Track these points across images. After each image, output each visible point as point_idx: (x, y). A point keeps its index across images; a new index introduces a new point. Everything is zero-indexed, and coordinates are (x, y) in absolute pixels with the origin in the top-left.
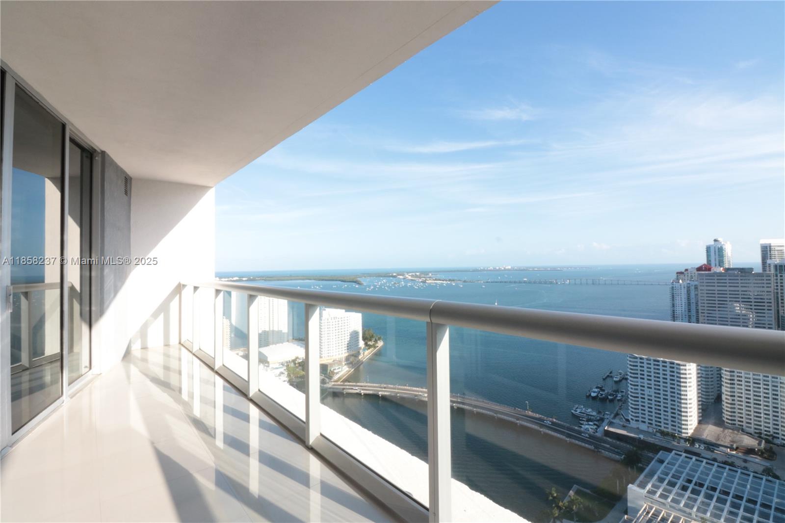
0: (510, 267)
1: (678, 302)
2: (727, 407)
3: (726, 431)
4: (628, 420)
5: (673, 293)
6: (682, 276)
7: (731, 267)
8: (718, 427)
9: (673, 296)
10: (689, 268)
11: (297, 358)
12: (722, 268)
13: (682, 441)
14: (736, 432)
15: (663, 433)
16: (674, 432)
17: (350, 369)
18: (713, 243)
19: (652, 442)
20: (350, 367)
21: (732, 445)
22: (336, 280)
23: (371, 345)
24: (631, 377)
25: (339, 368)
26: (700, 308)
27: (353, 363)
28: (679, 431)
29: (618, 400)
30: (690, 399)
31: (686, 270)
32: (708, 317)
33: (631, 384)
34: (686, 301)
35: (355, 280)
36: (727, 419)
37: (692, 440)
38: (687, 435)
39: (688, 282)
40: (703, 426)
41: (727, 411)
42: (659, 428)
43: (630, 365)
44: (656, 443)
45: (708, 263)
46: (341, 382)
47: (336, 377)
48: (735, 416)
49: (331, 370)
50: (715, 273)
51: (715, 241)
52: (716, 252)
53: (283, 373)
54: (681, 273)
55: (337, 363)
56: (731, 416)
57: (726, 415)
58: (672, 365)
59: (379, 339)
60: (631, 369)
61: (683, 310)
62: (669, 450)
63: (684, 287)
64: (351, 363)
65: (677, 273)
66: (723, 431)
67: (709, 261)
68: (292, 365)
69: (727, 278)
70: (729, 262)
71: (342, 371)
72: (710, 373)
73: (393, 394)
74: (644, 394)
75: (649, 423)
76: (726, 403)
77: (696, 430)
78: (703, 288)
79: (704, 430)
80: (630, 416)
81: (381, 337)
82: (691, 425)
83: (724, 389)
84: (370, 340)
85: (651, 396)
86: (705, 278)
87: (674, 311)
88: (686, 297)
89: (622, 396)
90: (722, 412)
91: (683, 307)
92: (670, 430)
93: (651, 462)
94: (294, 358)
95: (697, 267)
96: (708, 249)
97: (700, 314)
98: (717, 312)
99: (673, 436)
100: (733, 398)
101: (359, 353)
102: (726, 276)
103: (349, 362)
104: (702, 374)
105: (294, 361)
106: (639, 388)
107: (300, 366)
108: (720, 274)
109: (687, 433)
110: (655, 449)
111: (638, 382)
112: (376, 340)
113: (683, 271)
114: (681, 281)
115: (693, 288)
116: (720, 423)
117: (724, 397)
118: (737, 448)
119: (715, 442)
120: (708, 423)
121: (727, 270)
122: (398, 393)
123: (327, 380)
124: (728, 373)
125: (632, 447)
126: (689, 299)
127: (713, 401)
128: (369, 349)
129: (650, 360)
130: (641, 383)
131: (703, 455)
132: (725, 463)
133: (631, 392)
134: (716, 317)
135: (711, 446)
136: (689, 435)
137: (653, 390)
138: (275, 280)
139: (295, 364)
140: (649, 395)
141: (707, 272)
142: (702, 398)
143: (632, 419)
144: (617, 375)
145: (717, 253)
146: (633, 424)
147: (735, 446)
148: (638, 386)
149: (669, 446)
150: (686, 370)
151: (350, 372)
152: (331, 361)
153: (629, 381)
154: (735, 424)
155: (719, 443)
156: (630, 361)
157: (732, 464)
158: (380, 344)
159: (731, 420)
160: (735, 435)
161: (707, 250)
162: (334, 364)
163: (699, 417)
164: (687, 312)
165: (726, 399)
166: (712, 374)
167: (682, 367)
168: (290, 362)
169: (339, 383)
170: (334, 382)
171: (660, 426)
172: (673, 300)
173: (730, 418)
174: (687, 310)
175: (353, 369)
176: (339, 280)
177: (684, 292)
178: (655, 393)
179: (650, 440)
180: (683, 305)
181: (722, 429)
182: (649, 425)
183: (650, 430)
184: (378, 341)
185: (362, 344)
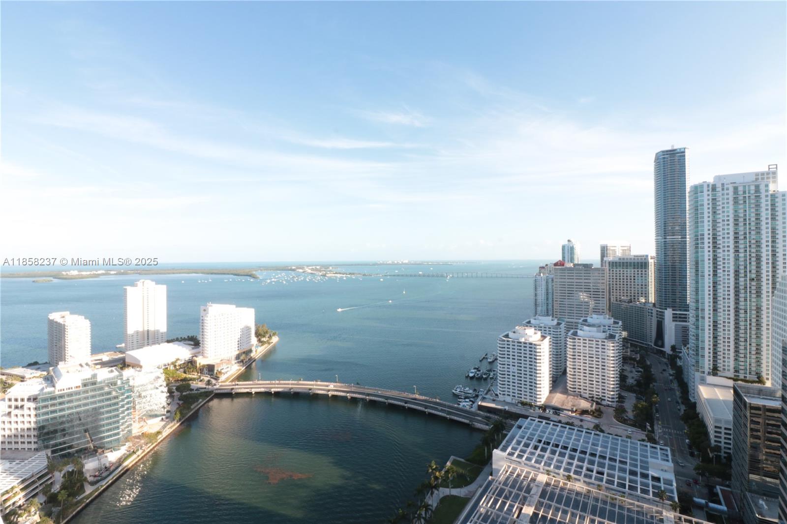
0: (407, 261)
1: (539, 292)
2: (570, 378)
3: (569, 397)
4: (497, 395)
5: (536, 285)
6: (543, 270)
7: (580, 263)
8: (564, 394)
9: (536, 287)
10: (549, 263)
11: (178, 359)
12: (572, 264)
13: (537, 408)
14: (576, 398)
15: (523, 404)
16: (531, 401)
17: (241, 368)
18: (566, 243)
19: (514, 411)
20: (241, 366)
21: (572, 409)
22: (228, 274)
23: (265, 342)
24: (500, 357)
25: (228, 367)
26: (555, 297)
27: (244, 362)
28: (535, 401)
29: (491, 378)
30: (543, 373)
31: (547, 265)
32: (560, 304)
33: (500, 364)
34: (545, 291)
35: (249, 274)
36: (570, 387)
37: (544, 408)
38: (540, 403)
39: (547, 275)
40: (553, 395)
41: (570, 381)
42: (520, 399)
43: (500, 347)
44: (517, 412)
45: (563, 259)
46: (230, 382)
47: (223, 378)
48: (575, 385)
49: (218, 371)
50: (566, 268)
51: (569, 241)
52: (568, 250)
53: (159, 378)
54: (543, 268)
55: (225, 362)
56: (573, 385)
57: (569, 385)
58: (531, 346)
59: (274, 334)
60: (500, 351)
61: (543, 299)
62: (526, 417)
63: (544, 280)
64: (242, 361)
65: (540, 268)
66: (567, 397)
67: (564, 257)
68: (172, 368)
69: (575, 272)
70: (578, 259)
71: (231, 370)
72: (559, 351)
73: (286, 390)
74: (509, 372)
75: (513, 396)
76: (570, 374)
77: (548, 398)
78: (556, 280)
79: (553, 398)
80: (498, 391)
81: (276, 333)
82: (544, 394)
83: (568, 363)
84: (264, 336)
85: (514, 373)
86: (559, 272)
87: (536, 299)
88: (545, 288)
89: (494, 374)
90: (567, 382)
91: (543, 297)
92: (528, 401)
93: (512, 428)
94: (174, 360)
95: (554, 262)
96: (563, 247)
97: (555, 302)
98: (567, 300)
99: (531, 406)
100: (575, 370)
101: (251, 351)
102: (573, 270)
103: (240, 360)
104: (554, 352)
105: (174, 364)
106: (506, 366)
107: (181, 368)
108: (570, 269)
109: (541, 402)
110: (516, 416)
111: (505, 361)
112: (270, 336)
113: (544, 266)
114: (542, 275)
115: (551, 280)
116: (565, 392)
117: (568, 369)
118: (576, 410)
119: (560, 407)
120: (556, 392)
121: (575, 265)
122: (292, 388)
123: (214, 381)
124: (571, 350)
125: (499, 417)
126: (547, 289)
127: (561, 373)
128: (262, 345)
129: (514, 342)
130: (508, 362)
131: (552, 419)
132: (567, 423)
133: (500, 370)
134: (565, 304)
135: (557, 410)
136: (542, 403)
137: (516, 368)
138: (153, 274)
139: (175, 366)
140: (513, 372)
141: (560, 267)
142: (553, 371)
143: (500, 394)
144: (491, 357)
145: (570, 252)
146: (501, 398)
147: (574, 410)
148: (505, 364)
149: (527, 414)
150: (540, 349)
151: (241, 371)
152: (218, 361)
153: (498, 361)
154: (575, 391)
155: (564, 407)
156: (499, 344)
157: (572, 424)
158: (275, 339)
159: (573, 388)
160: (575, 401)
161: (562, 249)
162: (222, 364)
163: (550, 387)
164: (546, 301)
165: (570, 371)
166: (561, 352)
167: (538, 347)
168: (169, 365)
169: (227, 383)
170: (222, 382)
171: (521, 398)
172: (536, 291)
173: (572, 386)
174: (545, 299)
175: (245, 367)
176: (232, 274)
177: (544, 283)
178: (518, 370)
179: (513, 410)
180: (543, 295)
181: (566, 396)
182: (513, 398)
183: (514, 402)
184: (273, 337)
185: (254, 340)
